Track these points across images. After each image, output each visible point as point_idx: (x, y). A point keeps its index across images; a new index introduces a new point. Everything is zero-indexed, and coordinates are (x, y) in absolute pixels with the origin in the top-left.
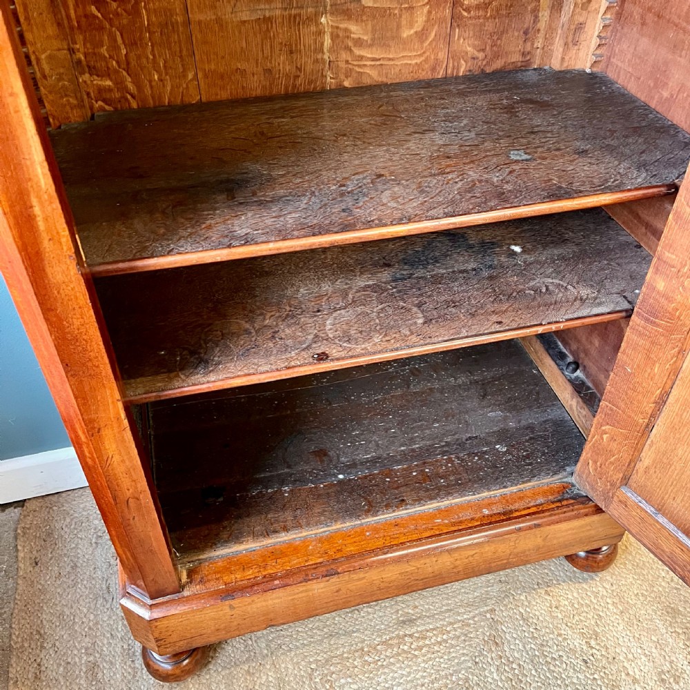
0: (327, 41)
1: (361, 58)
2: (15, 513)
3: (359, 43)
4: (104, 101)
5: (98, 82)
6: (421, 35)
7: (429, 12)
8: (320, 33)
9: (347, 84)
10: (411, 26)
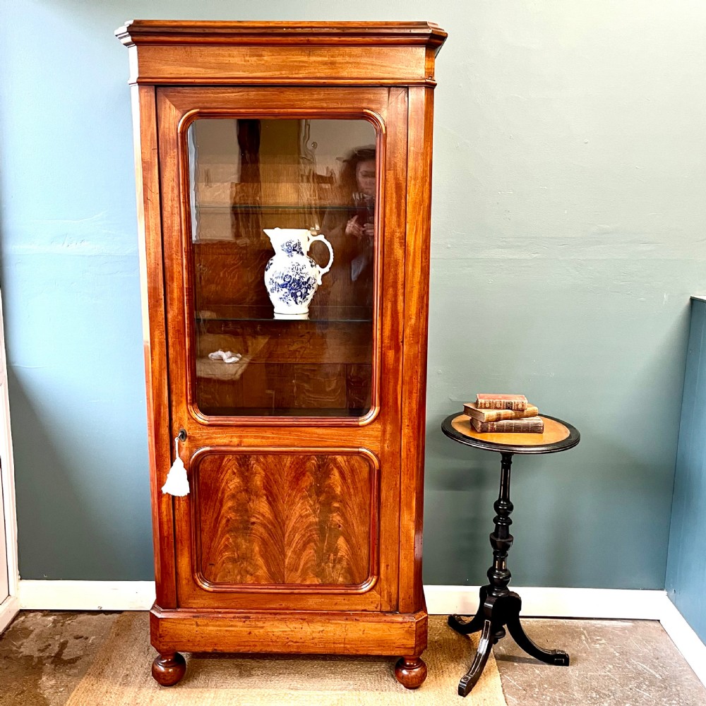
0: (295, 389)
1: (309, 397)
2: (116, 616)
3: (308, 391)
4: (207, 403)
5: (206, 396)
6: (334, 391)
7: (337, 382)
8: (293, 386)
9: (303, 406)
10: (330, 387)
